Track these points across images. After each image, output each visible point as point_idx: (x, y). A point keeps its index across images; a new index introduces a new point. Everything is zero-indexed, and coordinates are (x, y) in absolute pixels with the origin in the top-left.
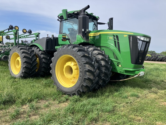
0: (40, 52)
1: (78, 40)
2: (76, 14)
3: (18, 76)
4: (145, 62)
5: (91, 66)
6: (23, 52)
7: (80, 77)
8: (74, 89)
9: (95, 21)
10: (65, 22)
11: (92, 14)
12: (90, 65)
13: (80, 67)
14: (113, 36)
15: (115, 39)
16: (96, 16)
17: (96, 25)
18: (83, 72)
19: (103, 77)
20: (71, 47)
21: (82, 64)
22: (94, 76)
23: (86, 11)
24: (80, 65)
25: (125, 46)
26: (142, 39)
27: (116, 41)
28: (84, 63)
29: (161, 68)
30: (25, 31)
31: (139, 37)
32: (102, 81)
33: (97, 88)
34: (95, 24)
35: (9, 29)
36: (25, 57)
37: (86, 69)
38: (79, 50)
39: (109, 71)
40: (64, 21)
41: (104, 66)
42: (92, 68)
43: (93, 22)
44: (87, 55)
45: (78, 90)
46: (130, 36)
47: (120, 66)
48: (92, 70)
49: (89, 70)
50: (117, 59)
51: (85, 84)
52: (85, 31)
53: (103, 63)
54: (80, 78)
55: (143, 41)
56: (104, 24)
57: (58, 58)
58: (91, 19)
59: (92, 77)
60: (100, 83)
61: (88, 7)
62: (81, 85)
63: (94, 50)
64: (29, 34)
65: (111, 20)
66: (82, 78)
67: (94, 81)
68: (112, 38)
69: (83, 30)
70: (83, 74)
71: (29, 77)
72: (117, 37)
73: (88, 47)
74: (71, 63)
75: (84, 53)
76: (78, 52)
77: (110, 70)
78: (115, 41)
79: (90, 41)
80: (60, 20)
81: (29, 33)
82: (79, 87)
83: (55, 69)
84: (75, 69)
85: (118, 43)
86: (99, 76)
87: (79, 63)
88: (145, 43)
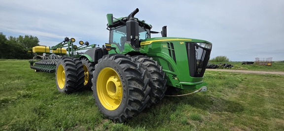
0: (90, 63)
1: (126, 50)
2: (124, 20)
3: (62, 91)
4: (206, 70)
5: (139, 83)
6: (67, 65)
7: (124, 97)
8: (117, 113)
9: (148, 30)
10: (116, 32)
11: (143, 21)
12: (137, 81)
13: (124, 84)
14: (167, 44)
15: (169, 47)
16: (149, 24)
17: (148, 35)
18: (127, 92)
19: (156, 95)
20: (112, 57)
21: (126, 81)
22: (143, 95)
23: (135, 17)
24: (123, 82)
25: (182, 55)
26: (203, 46)
27: (171, 49)
28: (128, 80)
29: (213, 75)
30: (82, 43)
31: (199, 44)
32: (154, 99)
33: (148, 106)
34: (147, 33)
35: (64, 41)
36: (68, 70)
37: (131, 87)
38: (123, 62)
39: (163, 85)
40: (114, 31)
41: (157, 80)
42: (140, 86)
43: (146, 31)
44: (134, 68)
45: (122, 115)
46: (187, 43)
47: (176, 79)
48: (141, 88)
49: (135, 88)
50: (172, 70)
51: (130, 108)
52: (134, 38)
53: (155, 77)
54: (124, 99)
55: (204, 49)
56: (158, 33)
57: (99, 72)
58: (143, 27)
59: (140, 98)
60: (153, 101)
61: (137, 10)
62: (125, 109)
63: (145, 61)
64: (86, 46)
65: (165, 28)
66: (127, 100)
67: (143, 102)
68: (165, 46)
69: (131, 37)
70: (127, 94)
71: (76, 92)
72: (172, 44)
73: (137, 57)
74: (115, 78)
75: (129, 65)
76: (120, 64)
77: (165, 85)
78: (169, 50)
79: (141, 50)
80: (109, 29)
81: (86, 44)
82: (123, 112)
83: (96, 85)
84: (119, 86)
85: (173, 51)
86: (151, 94)
87: (122, 79)
88: (205, 51)
